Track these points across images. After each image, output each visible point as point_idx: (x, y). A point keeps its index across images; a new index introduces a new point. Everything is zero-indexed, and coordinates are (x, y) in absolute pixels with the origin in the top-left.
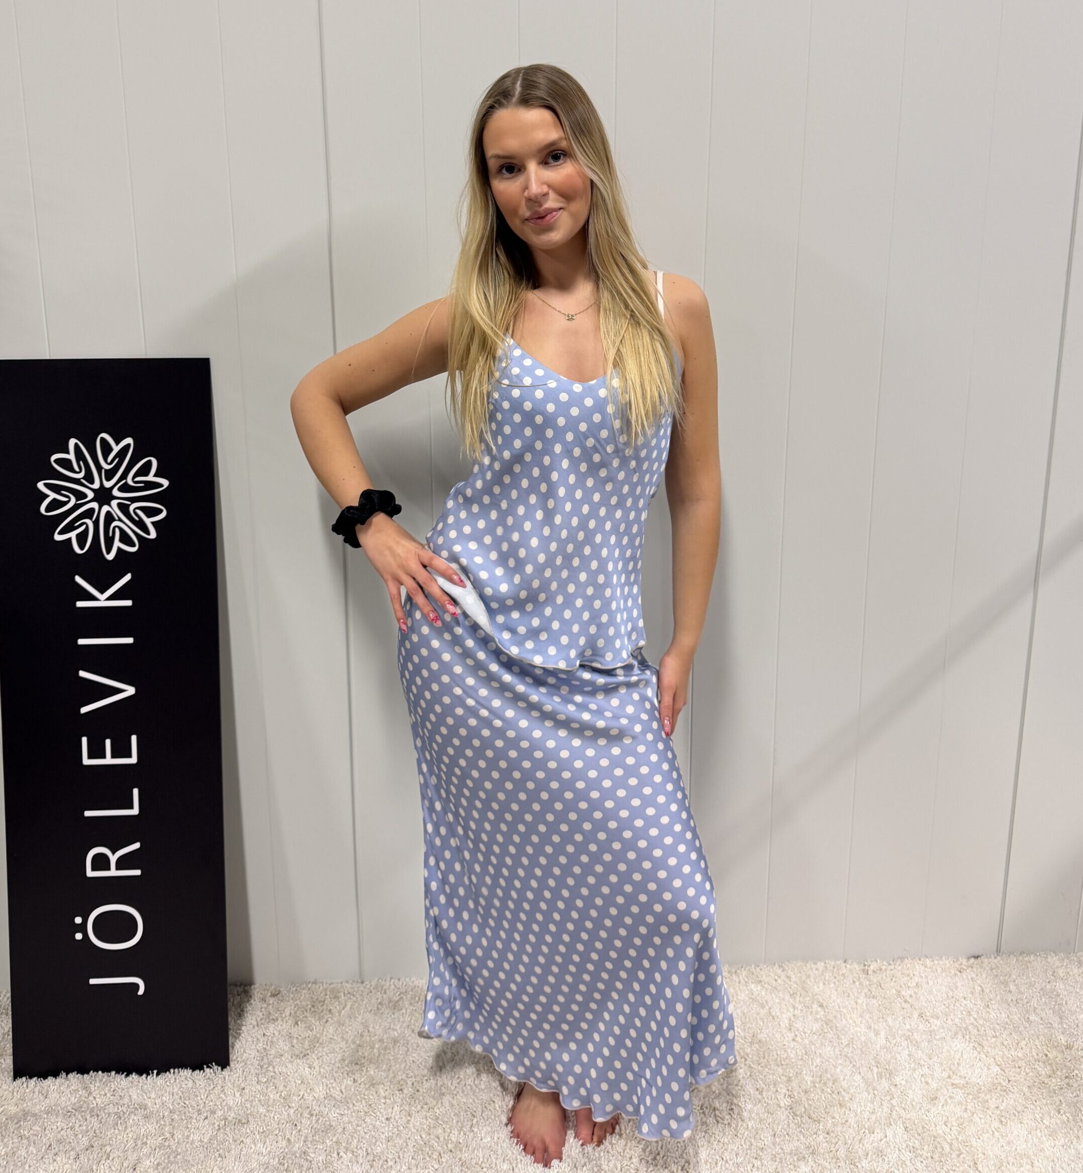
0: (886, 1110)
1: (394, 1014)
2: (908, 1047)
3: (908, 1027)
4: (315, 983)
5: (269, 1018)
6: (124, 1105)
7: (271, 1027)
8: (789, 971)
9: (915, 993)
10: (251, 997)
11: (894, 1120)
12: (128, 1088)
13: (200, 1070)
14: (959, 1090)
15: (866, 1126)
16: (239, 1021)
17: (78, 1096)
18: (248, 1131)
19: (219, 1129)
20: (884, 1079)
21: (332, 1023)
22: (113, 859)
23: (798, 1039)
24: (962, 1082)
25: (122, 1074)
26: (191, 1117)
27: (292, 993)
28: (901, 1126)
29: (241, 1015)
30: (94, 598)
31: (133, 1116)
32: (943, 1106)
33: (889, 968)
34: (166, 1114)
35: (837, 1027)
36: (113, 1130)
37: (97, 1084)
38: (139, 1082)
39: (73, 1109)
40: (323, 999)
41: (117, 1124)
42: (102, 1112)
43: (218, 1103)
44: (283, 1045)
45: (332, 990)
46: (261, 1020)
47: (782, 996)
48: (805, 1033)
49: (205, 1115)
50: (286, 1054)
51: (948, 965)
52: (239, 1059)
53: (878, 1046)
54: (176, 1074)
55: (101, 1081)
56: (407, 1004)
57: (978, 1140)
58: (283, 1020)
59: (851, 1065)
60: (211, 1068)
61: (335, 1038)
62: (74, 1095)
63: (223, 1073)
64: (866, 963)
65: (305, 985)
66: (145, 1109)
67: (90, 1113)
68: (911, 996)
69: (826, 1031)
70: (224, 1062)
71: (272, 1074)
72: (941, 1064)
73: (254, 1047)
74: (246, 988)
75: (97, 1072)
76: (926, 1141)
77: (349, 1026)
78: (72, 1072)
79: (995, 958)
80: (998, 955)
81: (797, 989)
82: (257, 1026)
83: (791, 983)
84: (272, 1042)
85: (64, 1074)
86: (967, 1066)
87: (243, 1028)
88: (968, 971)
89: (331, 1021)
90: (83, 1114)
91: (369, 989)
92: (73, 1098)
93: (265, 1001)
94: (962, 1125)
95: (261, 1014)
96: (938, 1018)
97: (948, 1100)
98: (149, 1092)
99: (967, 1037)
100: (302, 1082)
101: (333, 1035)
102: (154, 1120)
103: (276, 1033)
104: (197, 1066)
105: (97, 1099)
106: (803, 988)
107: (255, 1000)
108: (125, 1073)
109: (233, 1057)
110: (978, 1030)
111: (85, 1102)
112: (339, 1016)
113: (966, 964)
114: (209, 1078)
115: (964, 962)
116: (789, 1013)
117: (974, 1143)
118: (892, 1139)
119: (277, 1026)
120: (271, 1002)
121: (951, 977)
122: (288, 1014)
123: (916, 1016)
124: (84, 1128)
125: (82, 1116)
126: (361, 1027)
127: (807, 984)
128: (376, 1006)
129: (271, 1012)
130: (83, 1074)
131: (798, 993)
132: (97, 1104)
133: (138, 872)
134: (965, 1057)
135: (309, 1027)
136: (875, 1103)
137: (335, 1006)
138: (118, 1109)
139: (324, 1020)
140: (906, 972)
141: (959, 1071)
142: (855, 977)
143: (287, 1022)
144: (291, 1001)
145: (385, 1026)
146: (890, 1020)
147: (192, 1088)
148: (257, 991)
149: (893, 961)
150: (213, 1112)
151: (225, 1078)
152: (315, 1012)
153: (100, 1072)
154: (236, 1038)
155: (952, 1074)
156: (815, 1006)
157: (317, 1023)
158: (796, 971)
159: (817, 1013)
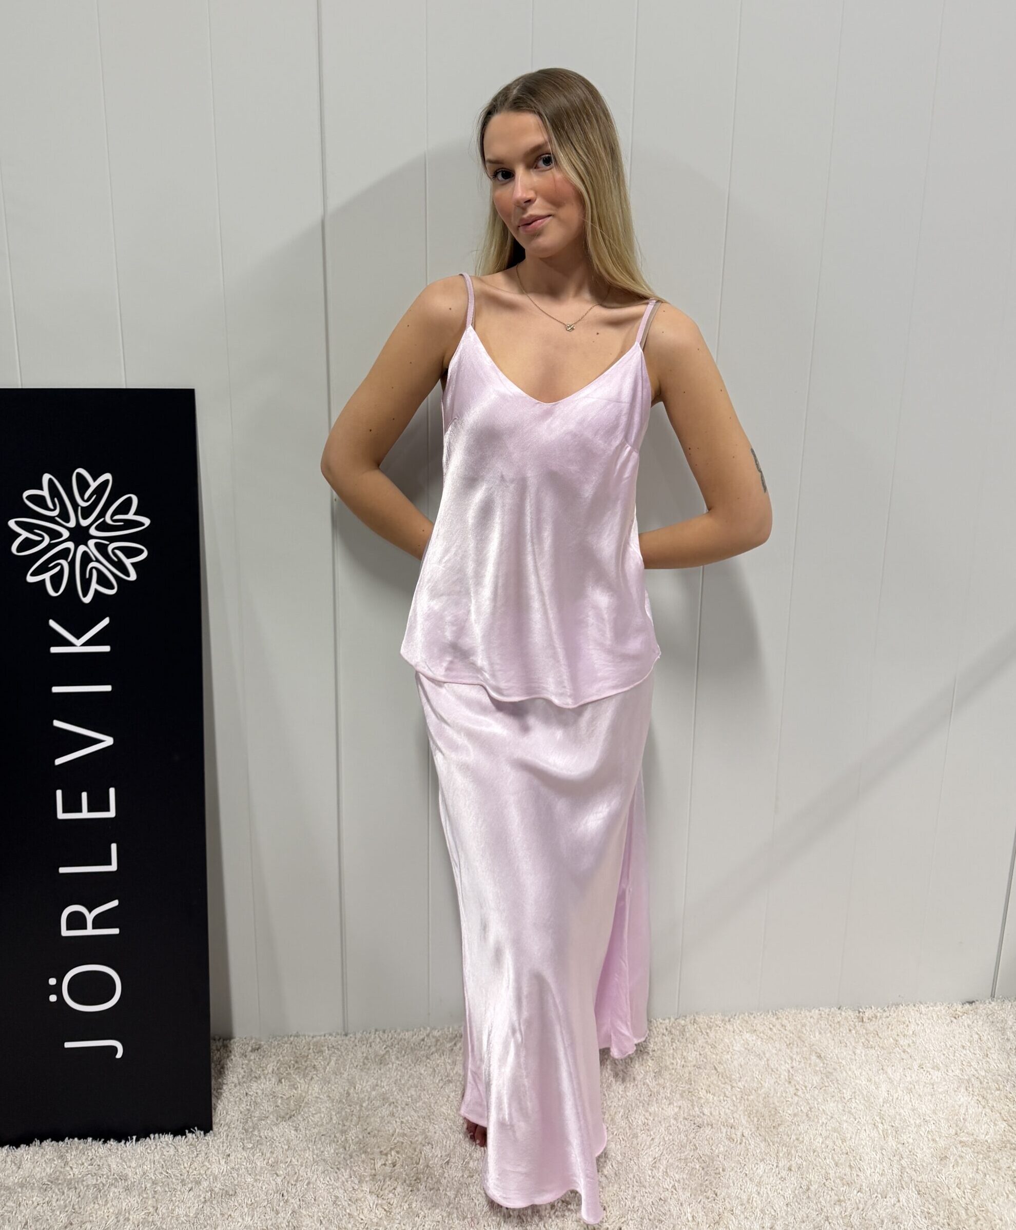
0: (895, 1172)
1: (380, 1070)
2: (911, 1101)
3: (909, 1079)
4: (297, 1036)
5: (251, 1075)
6: (103, 1175)
7: (254, 1085)
8: (784, 1019)
9: (913, 1042)
10: (231, 1052)
11: (906, 1183)
12: (106, 1157)
13: (182, 1135)
14: (968, 1149)
15: (879, 1191)
16: (220, 1080)
17: (53, 1166)
18: (236, 1204)
19: (205, 1202)
20: (890, 1137)
21: (318, 1080)
22: (90, 917)
23: (800, 1093)
24: (971, 1140)
25: (100, 1140)
26: (175, 1189)
27: (274, 1048)
28: (914, 1189)
29: (221, 1072)
30: (71, 644)
31: (113, 1189)
32: (953, 1166)
33: (885, 1014)
34: (149, 1185)
35: (837, 1080)
36: (92, 1205)
37: (74, 1153)
38: (118, 1149)
39: (49, 1181)
40: (306, 1054)
41: (97, 1198)
42: (80, 1185)
43: (202, 1172)
44: (267, 1107)
45: (315, 1044)
46: (243, 1077)
47: (778, 1046)
48: (806, 1087)
49: (190, 1186)
50: (271, 1117)
51: (943, 1012)
52: (222, 1122)
53: (881, 1100)
54: (156, 1141)
55: (77, 1148)
56: (393, 1058)
57: (993, 1204)
58: (265, 1078)
59: (856, 1122)
60: (193, 1133)
61: (321, 1097)
62: (49, 1165)
63: (206, 1138)
64: (860, 1010)
65: (286, 1039)
66: (126, 1180)
67: (67, 1185)
68: (909, 1045)
69: (827, 1084)
70: (207, 1128)
71: (258, 1138)
72: (948, 1120)
73: (236, 1108)
74: (225, 1042)
75: (73, 1138)
76: (941, 1206)
77: (336, 1083)
78: (46, 1139)
79: (990, 1003)
80: (993, 1001)
81: (793, 1039)
82: (239, 1084)
83: (785, 1032)
84: (255, 1102)
85: (38, 1142)
86: (974, 1122)
87: (225, 1087)
88: (963, 1017)
89: (316, 1078)
90: (60, 1187)
91: (354, 1042)
92: (48, 1170)
93: (246, 1056)
94: (975, 1187)
95: (242, 1071)
96: (939, 1070)
97: (958, 1159)
98: (130, 1160)
99: (971, 1089)
100: (289, 1147)
101: (319, 1094)
102: (136, 1193)
103: (260, 1092)
104: (179, 1131)
105: (74, 1169)
106: (799, 1037)
107: (235, 1056)
108: (103, 1140)
109: (216, 1119)
110: (981, 1083)
111: (61, 1172)
112: (325, 1072)
113: (961, 1010)
114: (191, 1144)
115: (959, 1008)
116: (787, 1065)
117: (990, 1208)
118: (905, 1204)
119: (260, 1084)
120: (252, 1058)
121: (948, 1025)
122: (270, 1071)
123: (916, 1067)
124: (62, 1202)
125: (59, 1190)
126: (347, 1084)
127: (803, 1033)
128: (362, 1060)
129: (254, 1069)
130: (58, 1141)
131: (795, 1043)
132: (74, 1175)
133: (116, 931)
134: (970, 1112)
135: (294, 1085)
136: (884, 1164)
137: (319, 1062)
138: (97, 1180)
139: (309, 1078)
140: (903, 1019)
141: (966, 1127)
142: (850, 1025)
143: (270, 1080)
144: (274, 1057)
145: (373, 1083)
146: (889, 1071)
147: (174, 1155)
148: (237, 1046)
149: (888, 1007)
150: (198, 1183)
151: (208, 1144)
152: (298, 1068)
153: (76, 1139)
154: (218, 1098)
155: (959, 1131)
156: (814, 1057)
157: (302, 1081)
158: (791, 1019)
159: (816, 1065)
